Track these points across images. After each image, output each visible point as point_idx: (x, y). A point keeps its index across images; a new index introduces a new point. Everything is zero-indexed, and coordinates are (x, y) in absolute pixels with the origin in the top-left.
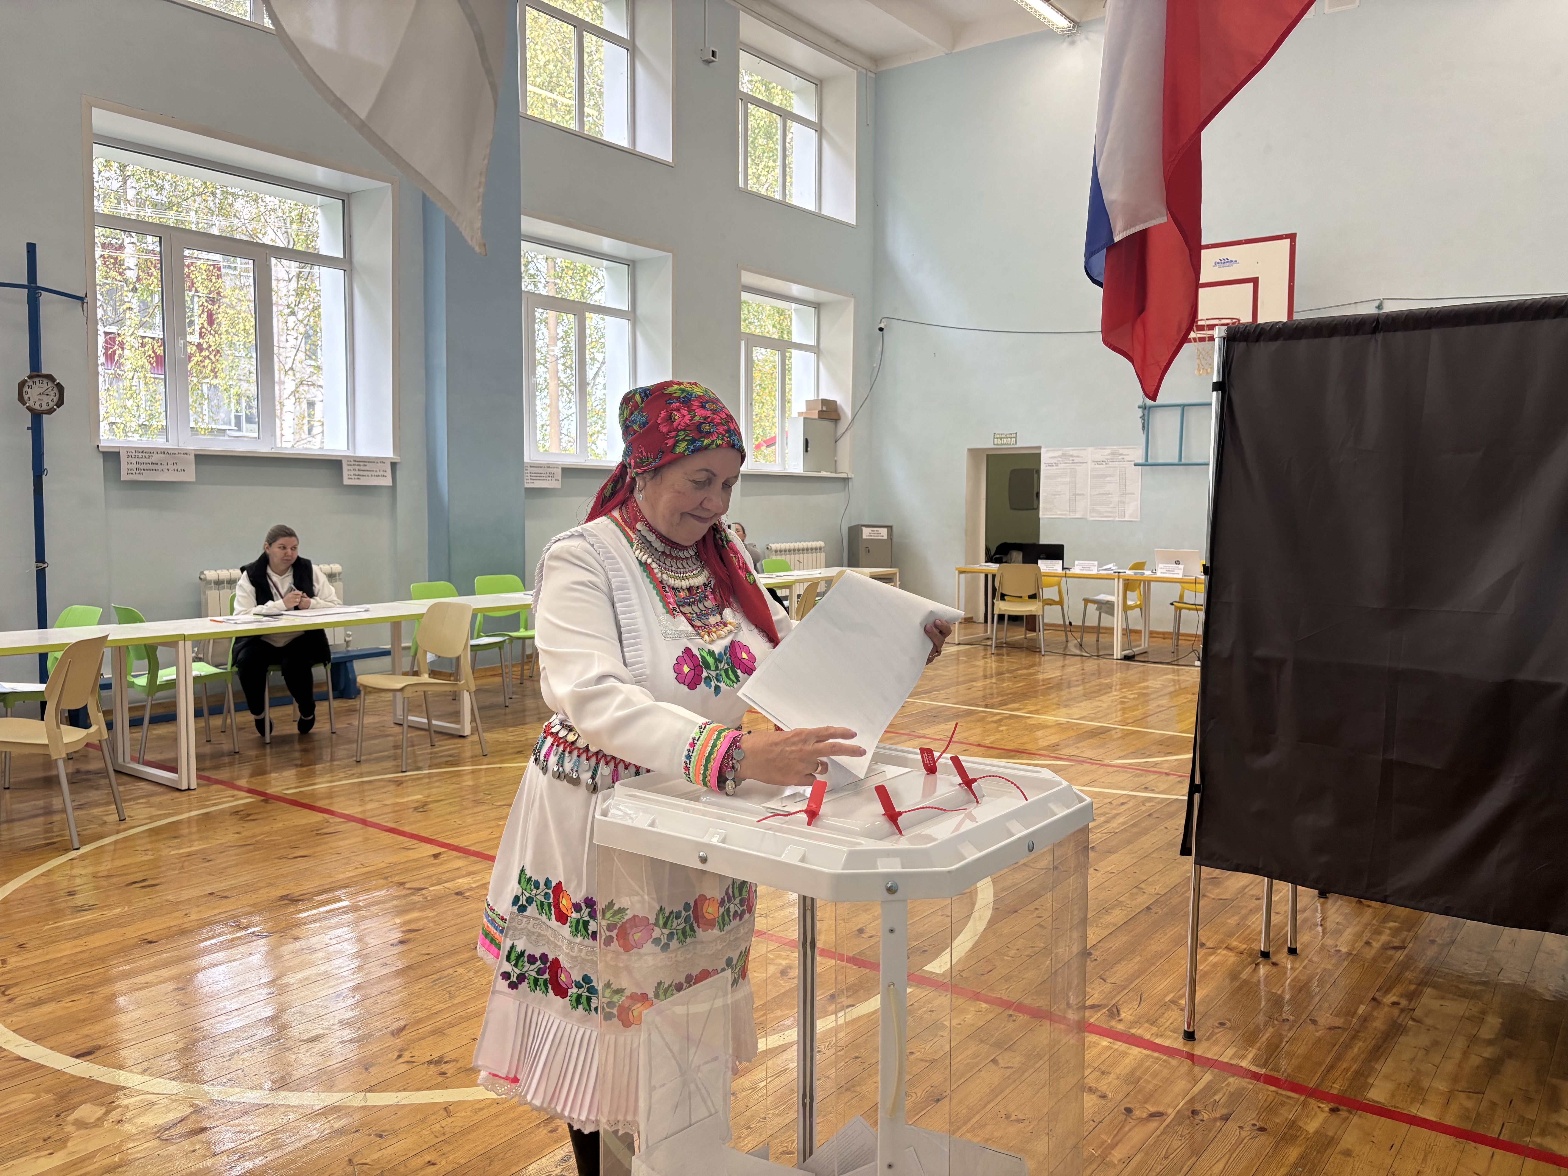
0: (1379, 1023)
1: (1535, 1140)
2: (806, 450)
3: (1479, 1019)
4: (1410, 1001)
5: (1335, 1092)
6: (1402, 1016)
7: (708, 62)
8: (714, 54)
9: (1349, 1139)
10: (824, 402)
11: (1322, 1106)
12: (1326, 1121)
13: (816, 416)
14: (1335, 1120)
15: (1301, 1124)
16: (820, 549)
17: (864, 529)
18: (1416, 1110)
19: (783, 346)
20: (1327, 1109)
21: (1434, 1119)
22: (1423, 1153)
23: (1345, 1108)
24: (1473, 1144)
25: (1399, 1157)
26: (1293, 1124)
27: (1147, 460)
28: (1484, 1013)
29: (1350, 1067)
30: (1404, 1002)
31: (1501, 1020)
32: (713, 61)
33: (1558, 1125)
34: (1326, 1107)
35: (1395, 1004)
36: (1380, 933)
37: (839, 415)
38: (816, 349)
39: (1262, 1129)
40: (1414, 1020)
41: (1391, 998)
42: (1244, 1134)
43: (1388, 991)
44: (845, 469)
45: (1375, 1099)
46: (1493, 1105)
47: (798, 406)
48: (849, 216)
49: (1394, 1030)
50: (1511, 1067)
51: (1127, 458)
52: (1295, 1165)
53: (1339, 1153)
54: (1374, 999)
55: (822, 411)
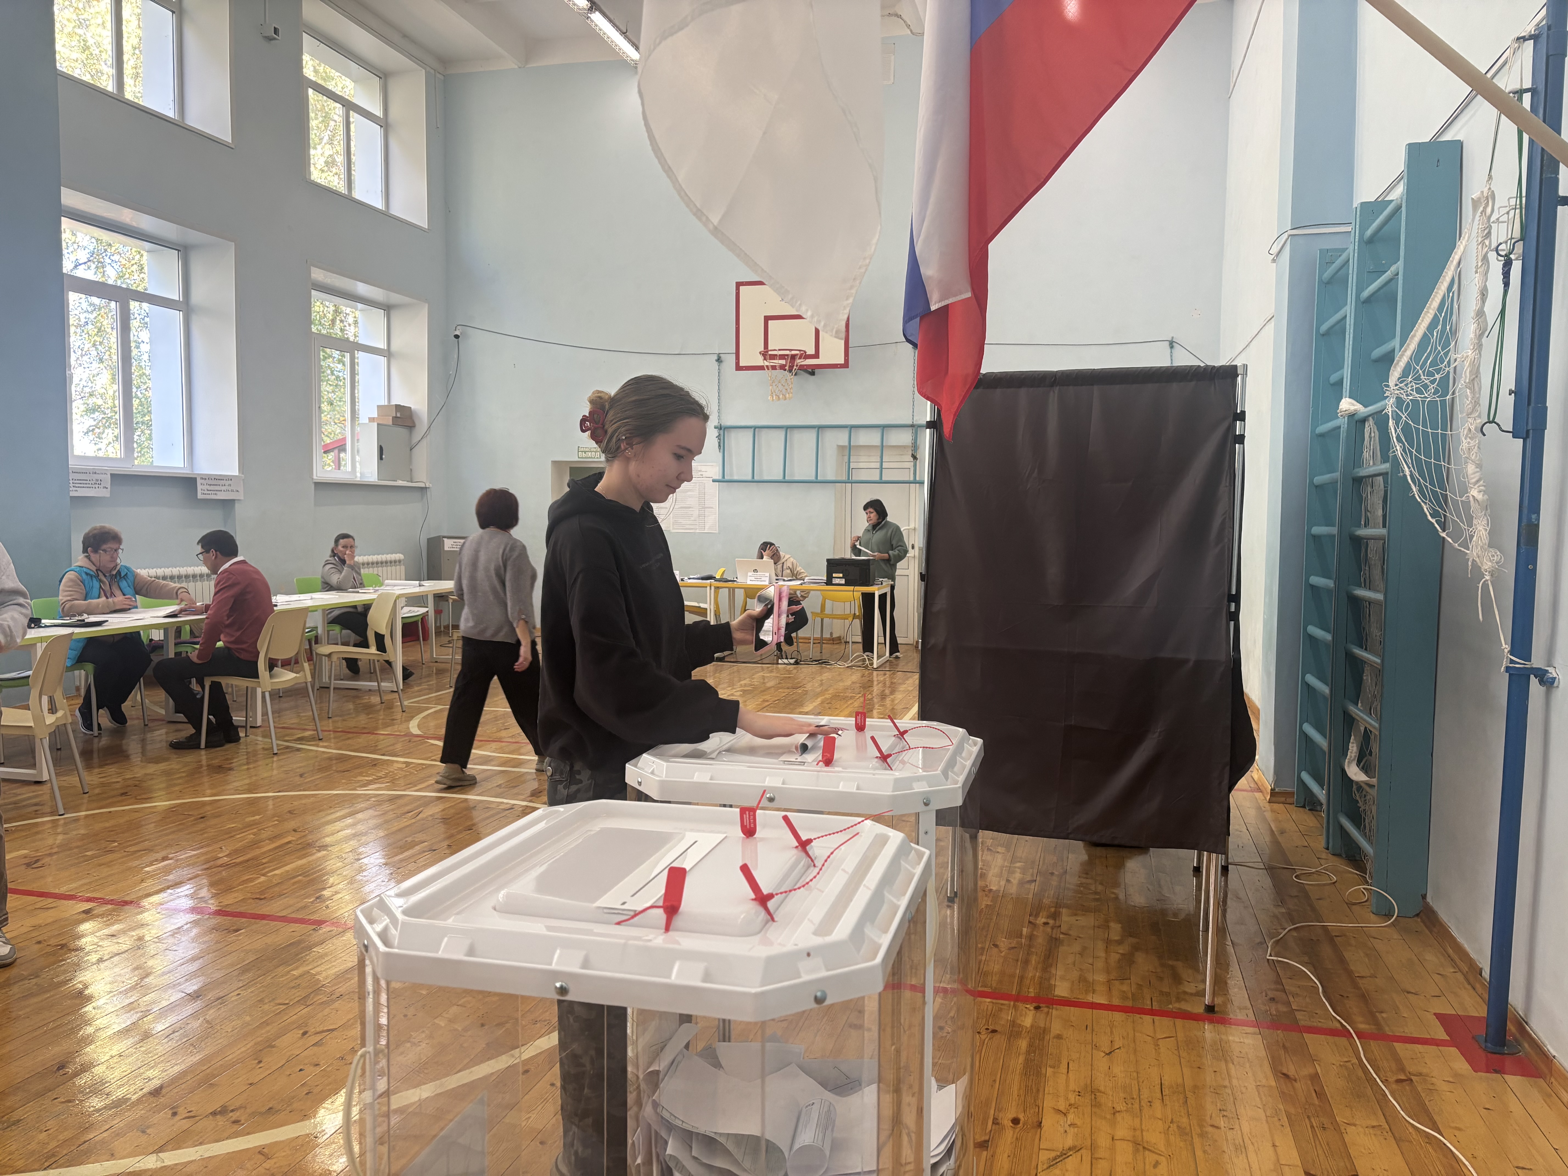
0: (1040, 941)
1: (1174, 1006)
2: (381, 458)
3: (1106, 926)
4: (1055, 920)
5: (1032, 995)
6: (1054, 931)
7: (270, 39)
8: (276, 31)
9: (1056, 1027)
10: (398, 407)
11: (1028, 1006)
12: (1034, 1018)
13: (391, 423)
14: (1041, 1016)
15: (1019, 1022)
16: (400, 561)
17: (445, 540)
18: (1091, 998)
19: (350, 347)
20: (1032, 1008)
21: (1106, 1003)
22: (1109, 1028)
23: (1044, 1005)
24: (1139, 1016)
25: (1094, 1033)
26: (1013, 1023)
27: (724, 477)
28: (1107, 921)
29: (1035, 975)
30: (1051, 922)
31: (1120, 925)
32: (275, 39)
33: (1185, 993)
34: (1031, 1007)
35: (1046, 924)
36: (1013, 872)
37: (414, 422)
38: (388, 354)
39: (994, 1031)
40: (1063, 933)
41: (1041, 920)
42: (983, 1037)
43: (1037, 916)
44: (422, 478)
45: (1063, 995)
46: (1140, 986)
47: (368, 410)
48: (421, 219)
49: (1054, 943)
50: (1140, 957)
51: (705, 474)
52: (1028, 1052)
53: (1054, 1038)
54: (1030, 922)
55: (396, 417)
